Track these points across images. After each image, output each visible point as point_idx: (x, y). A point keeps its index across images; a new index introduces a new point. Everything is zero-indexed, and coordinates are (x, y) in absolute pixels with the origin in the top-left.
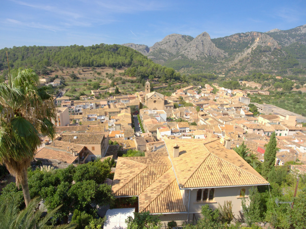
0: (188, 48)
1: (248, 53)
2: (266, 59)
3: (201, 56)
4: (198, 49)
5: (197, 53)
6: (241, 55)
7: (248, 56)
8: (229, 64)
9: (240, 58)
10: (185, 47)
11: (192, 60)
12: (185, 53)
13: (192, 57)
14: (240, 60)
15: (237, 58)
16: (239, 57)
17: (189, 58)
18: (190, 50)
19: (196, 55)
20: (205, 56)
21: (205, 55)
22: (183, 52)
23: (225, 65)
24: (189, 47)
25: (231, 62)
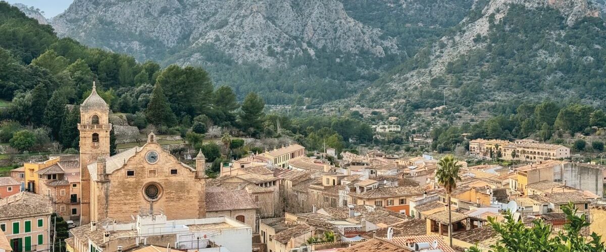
0: (231, 20)
1: (479, 36)
2: (550, 59)
3: (290, 51)
4: (274, 23)
5: (270, 42)
6: (450, 44)
7: (481, 46)
8: (407, 83)
9: (449, 56)
10: (214, 14)
11: (253, 68)
12: (217, 39)
13: (251, 57)
14: (450, 64)
15: (438, 57)
16: (446, 51)
17: (240, 62)
18: (241, 25)
19: (269, 48)
20: (305, 51)
21: (305, 46)
22: (212, 35)
23: (394, 86)
24: (235, 15)
25: (414, 73)
